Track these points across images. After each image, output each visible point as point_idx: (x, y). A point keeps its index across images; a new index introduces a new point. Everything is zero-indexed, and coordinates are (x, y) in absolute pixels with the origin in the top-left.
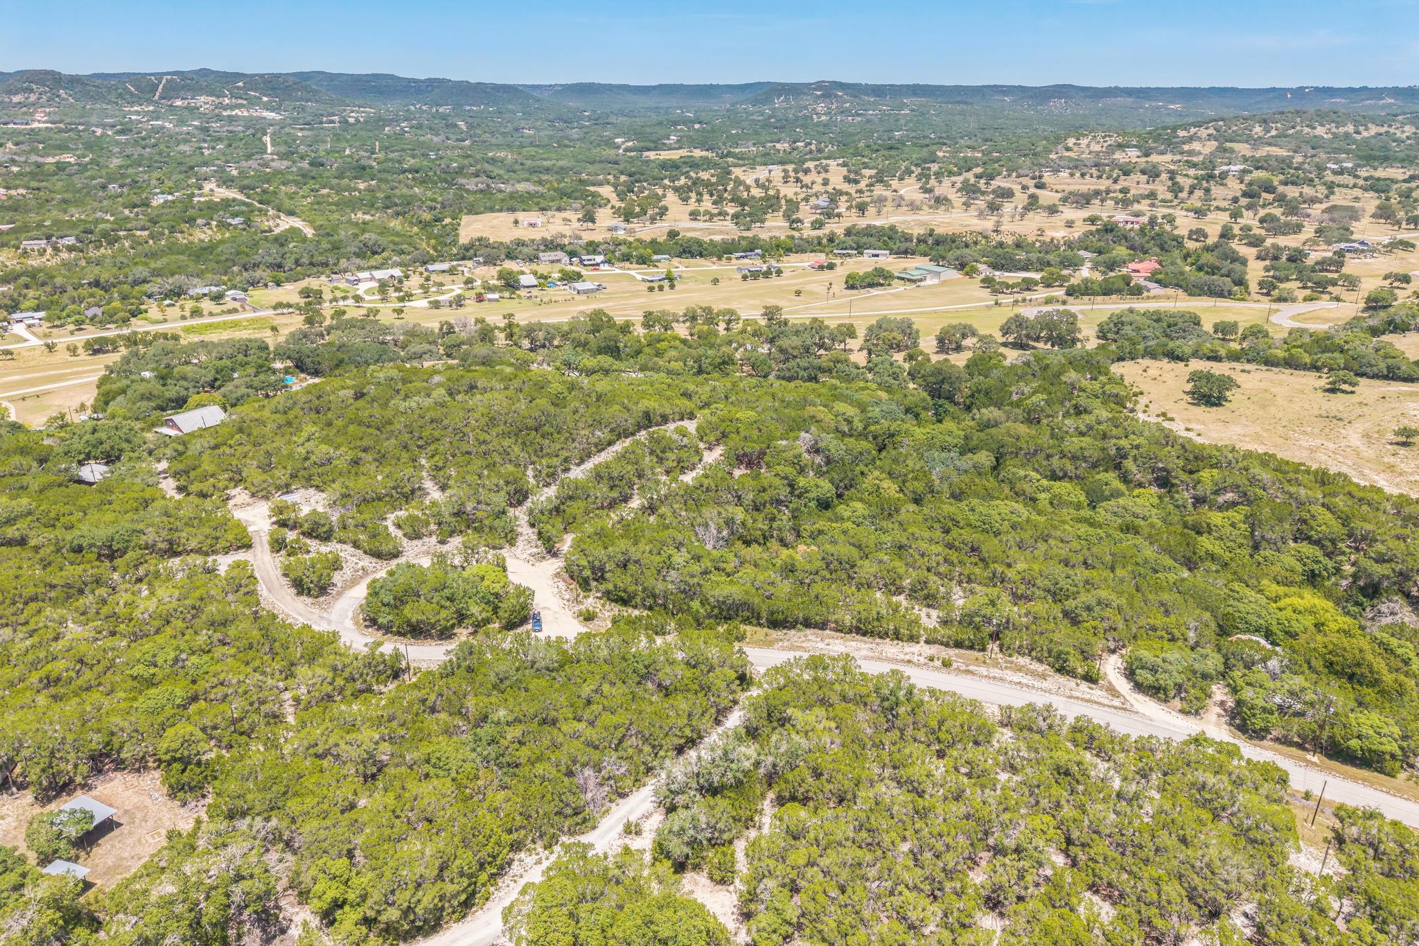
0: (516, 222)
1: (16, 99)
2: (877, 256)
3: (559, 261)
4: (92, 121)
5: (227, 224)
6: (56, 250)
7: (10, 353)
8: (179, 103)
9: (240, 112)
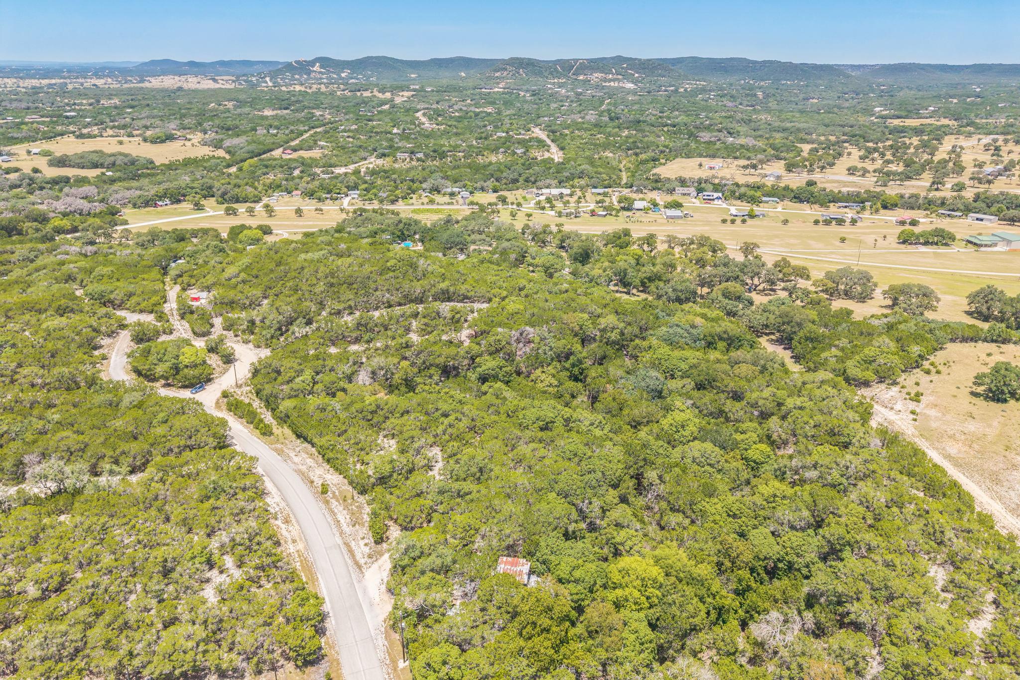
0: (700, 165)
1: (497, 74)
2: (982, 220)
3: (689, 194)
4: (525, 88)
5: (514, 153)
6: (412, 159)
7: (321, 210)
8: (581, 77)
9: (612, 84)
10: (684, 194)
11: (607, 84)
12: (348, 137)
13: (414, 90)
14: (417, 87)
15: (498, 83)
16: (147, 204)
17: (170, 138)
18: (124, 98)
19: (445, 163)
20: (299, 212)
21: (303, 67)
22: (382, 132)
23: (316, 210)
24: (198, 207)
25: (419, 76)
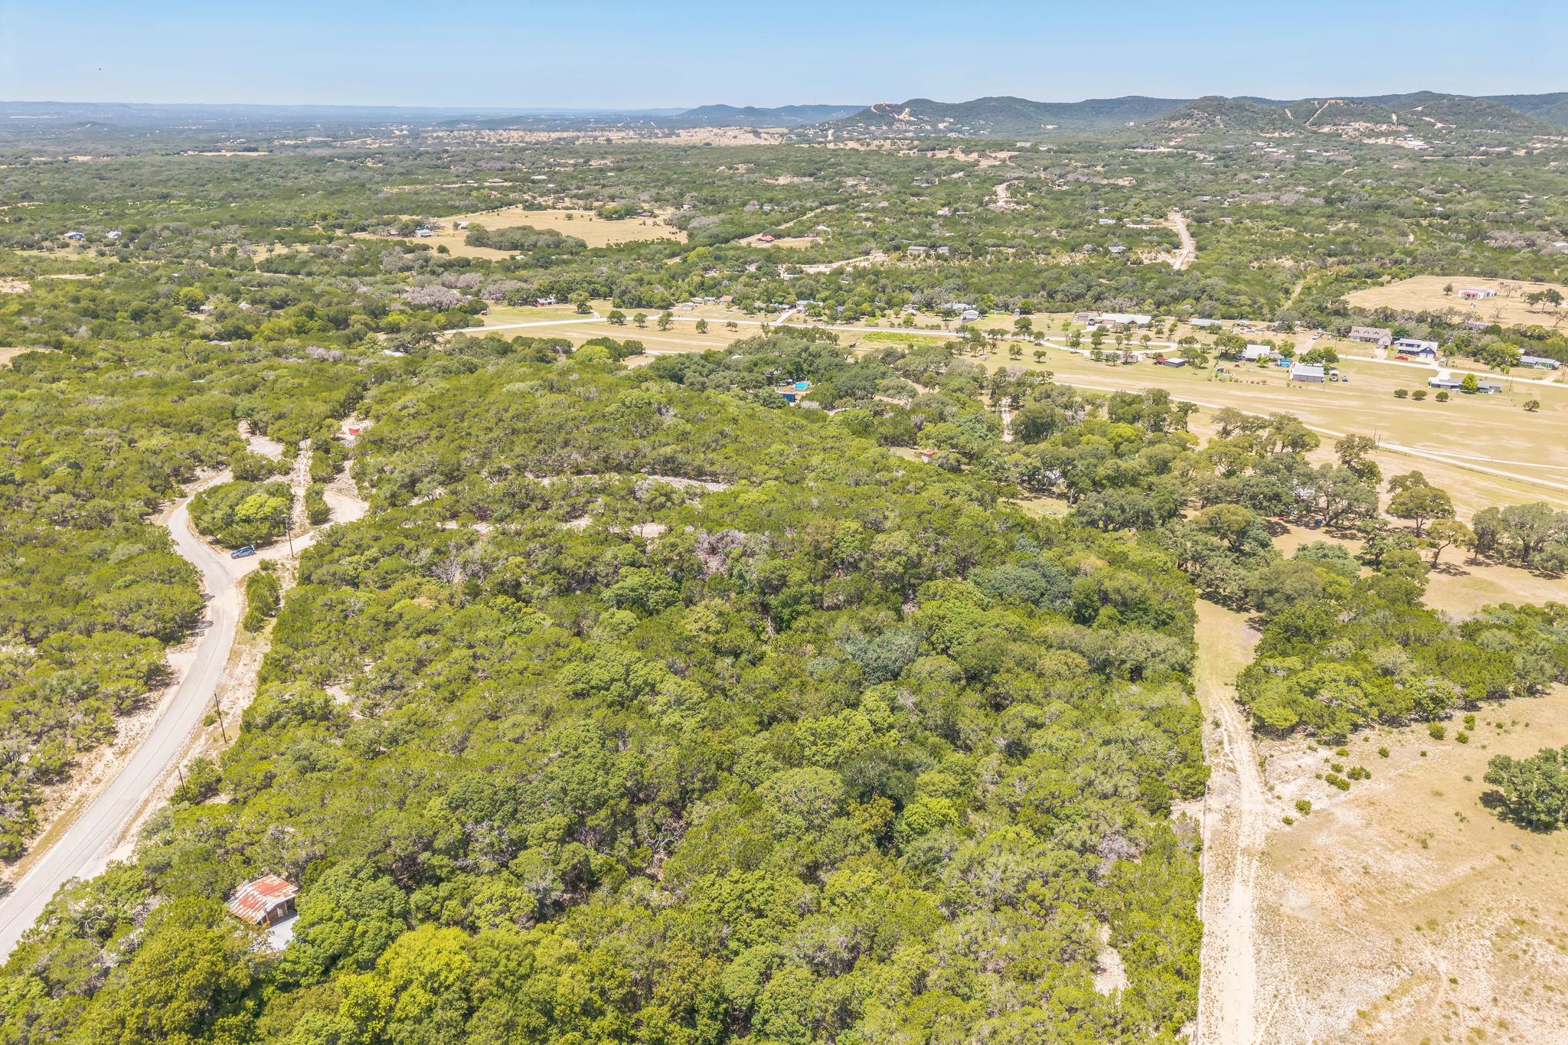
0: (1449, 289)
1: (1174, 125)
3: (1376, 341)
4: (1211, 147)
5: (1107, 252)
6: (928, 256)
7: (735, 326)
8: (1326, 129)
9: (1382, 141)
10: (1368, 340)
11: (1372, 141)
12: (867, 219)
13: (1020, 150)
14: (1028, 145)
15: (1170, 139)
16: (525, 302)
17: (631, 212)
18: (619, 157)
19: (980, 264)
20: (702, 326)
21: (885, 114)
22: (919, 213)
23: (729, 325)
24: (584, 310)
25: (1060, 127)
